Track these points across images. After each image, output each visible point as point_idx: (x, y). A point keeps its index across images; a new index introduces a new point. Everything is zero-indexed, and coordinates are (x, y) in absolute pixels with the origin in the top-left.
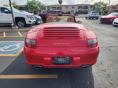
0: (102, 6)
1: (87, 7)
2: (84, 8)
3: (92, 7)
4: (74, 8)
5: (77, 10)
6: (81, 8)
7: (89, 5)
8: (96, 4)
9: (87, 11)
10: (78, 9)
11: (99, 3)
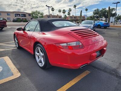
0: (39, 15)
1: (25, 15)
2: (22, 15)
3: (30, 16)
4: (10, 15)
5: (15, 18)
6: (19, 15)
7: (26, 13)
8: (34, 13)
9: (26, 19)
10: (15, 16)
11: (36, 12)
